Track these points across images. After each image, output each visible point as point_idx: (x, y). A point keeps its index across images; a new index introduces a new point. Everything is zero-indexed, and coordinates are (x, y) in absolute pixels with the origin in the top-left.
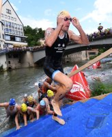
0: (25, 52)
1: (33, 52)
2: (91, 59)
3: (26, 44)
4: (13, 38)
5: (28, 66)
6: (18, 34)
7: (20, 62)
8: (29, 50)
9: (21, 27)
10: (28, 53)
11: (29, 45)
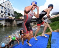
1: (16, 21)
2: (35, 25)
3: (14, 17)
4: (9, 14)
6: (11, 13)
7: (11, 24)
9: (13, 11)
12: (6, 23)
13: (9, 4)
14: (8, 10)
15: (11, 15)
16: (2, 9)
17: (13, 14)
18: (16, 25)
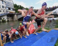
0: (14, 15)
3: (15, 11)
4: (9, 9)
8: (16, 14)
9: (13, 4)
10: (15, 15)
12: (8, 19)
14: (8, 3)
15: (11, 9)
16: (3, 3)
18: (17, 20)
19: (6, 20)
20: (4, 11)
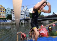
5: (29, 23)
11: (31, 18)
13: (26, 9)
14: (26, 13)
15: (28, 16)
16: (23, 13)
17: (29, 15)
19: (24, 23)
20: (23, 17)
